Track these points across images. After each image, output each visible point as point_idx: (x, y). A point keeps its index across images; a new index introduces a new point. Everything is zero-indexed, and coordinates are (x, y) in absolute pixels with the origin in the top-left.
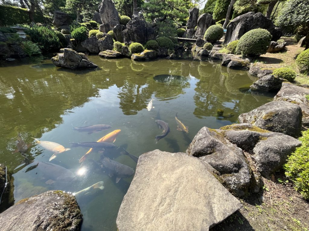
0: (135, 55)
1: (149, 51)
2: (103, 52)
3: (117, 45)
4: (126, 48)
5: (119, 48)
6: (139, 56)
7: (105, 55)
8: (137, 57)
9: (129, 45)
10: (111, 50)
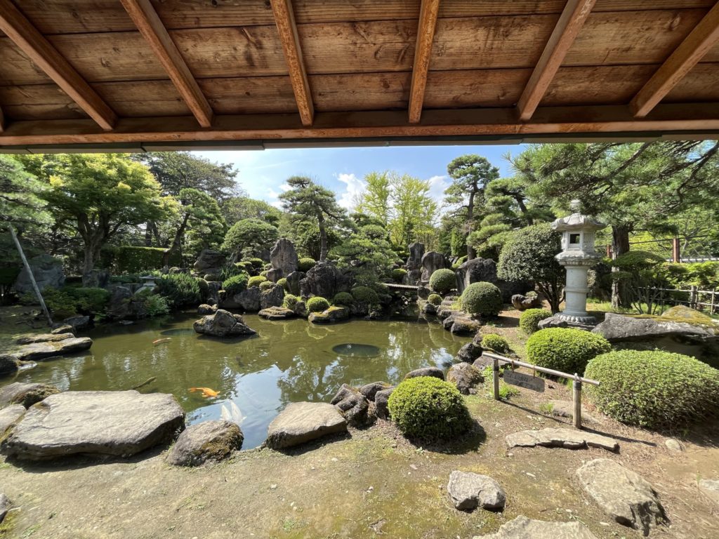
0: (314, 315)
1: (337, 308)
2: (266, 310)
3: (290, 300)
4: (303, 304)
5: (292, 303)
6: (321, 316)
7: (268, 314)
8: (316, 317)
9: (307, 299)
10: (279, 306)
